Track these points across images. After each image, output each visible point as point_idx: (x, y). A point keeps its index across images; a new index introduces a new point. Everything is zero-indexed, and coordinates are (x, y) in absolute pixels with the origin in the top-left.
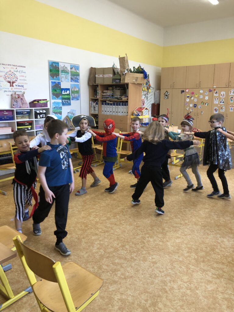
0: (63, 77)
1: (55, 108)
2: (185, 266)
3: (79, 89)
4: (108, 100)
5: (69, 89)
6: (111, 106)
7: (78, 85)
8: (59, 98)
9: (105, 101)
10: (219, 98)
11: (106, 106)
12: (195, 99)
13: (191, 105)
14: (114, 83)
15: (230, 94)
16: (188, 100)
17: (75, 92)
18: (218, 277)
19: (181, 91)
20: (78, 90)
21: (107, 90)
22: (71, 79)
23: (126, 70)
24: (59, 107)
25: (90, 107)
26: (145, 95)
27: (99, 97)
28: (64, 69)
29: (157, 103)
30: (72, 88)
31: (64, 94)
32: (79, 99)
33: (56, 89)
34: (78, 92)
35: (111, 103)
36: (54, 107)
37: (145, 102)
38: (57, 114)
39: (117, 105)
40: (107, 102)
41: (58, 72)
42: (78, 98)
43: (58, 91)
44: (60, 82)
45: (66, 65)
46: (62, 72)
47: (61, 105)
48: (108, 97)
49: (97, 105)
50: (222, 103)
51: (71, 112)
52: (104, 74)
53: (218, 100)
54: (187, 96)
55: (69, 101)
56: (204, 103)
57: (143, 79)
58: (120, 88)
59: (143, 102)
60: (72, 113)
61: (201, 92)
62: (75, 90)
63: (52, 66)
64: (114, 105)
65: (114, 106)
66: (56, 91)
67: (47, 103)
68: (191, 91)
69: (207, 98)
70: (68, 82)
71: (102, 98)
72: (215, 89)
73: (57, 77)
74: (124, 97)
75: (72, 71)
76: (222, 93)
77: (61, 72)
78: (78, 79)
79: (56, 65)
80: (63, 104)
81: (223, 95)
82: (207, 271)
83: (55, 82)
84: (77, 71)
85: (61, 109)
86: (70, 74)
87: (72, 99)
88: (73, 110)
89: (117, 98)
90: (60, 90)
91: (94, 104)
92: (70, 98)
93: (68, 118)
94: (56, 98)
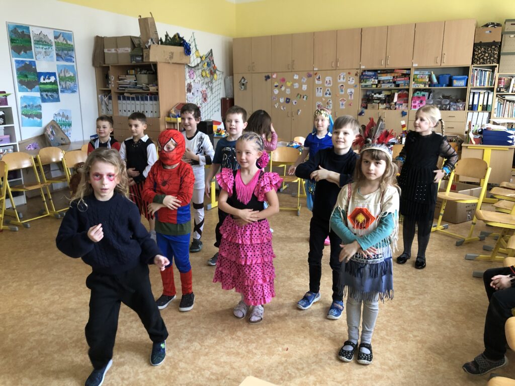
0: (40, 53)
1: (26, 107)
2: (171, 366)
3: (74, 74)
4: (126, 91)
5: (54, 74)
6: (133, 102)
7: (73, 66)
8: (33, 89)
9: (123, 94)
10: (322, 87)
11: (124, 102)
12: (287, 90)
13: (282, 100)
14: (134, 62)
15: (339, 81)
16: (276, 91)
17: (67, 79)
18: (218, 377)
19: (266, 77)
20: (72, 75)
21: (127, 74)
22: (57, 55)
23: (150, 41)
24: (35, 105)
25: (100, 104)
26: (207, 83)
27: (112, 86)
28: (41, 38)
29: (230, 96)
30: (59, 71)
31: (45, 82)
32: (75, 92)
33: (27, 73)
34: (73, 79)
35: (133, 96)
36: (24, 105)
37: (209, 95)
38: (33, 118)
39: (142, 100)
40: (125, 94)
41: (28, 44)
42: (75, 90)
43: (31, 77)
44: (34, 62)
45: (45, 32)
46: (37, 44)
47: (39, 102)
48: (127, 87)
49: (110, 101)
50: (328, 95)
51: (61, 114)
52: (117, 48)
53: (322, 90)
54: (275, 85)
55: (55, 95)
56: (301, 95)
57: (184, 56)
58: (148, 71)
59: (204, 95)
60: (63, 116)
61: (296, 77)
62: (67, 75)
63: (15, 33)
64: (138, 99)
65: (138, 102)
66: (26, 76)
67: (6, 99)
68: (281, 76)
69: (305, 87)
70: (52, 61)
71: (118, 88)
72: (316, 72)
73: (28, 52)
74: (152, 85)
75: (58, 42)
76: (328, 79)
77: (35, 44)
78: (71, 56)
79: (23, 31)
80: (44, 100)
81: (328, 82)
82: (204, 370)
83: (22, 61)
84: (69, 42)
85: (41, 109)
86: (54, 47)
87: (61, 91)
88: (65, 110)
89: (141, 88)
90: (34, 75)
91: (106, 99)
92: (58, 89)
93: (55, 125)
94: (27, 88)
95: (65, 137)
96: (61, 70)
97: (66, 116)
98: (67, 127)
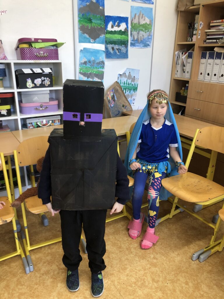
1: (85, 63)
3: (151, 22)
5: (125, 20)
7: (151, 9)
8: (97, 40)
17: (141, 28)
20: (148, 23)
24: (97, 61)
30: (133, 16)
31: (113, 30)
32: (149, 45)
33: (91, 16)
34: (148, 28)
36: (83, 61)
38: (93, 78)
40: (215, 49)
42: (148, 43)
43: (97, 23)
47: (103, 57)
48: (221, 38)
51: (127, 74)
55: (123, 49)
60: (129, 77)
62: (142, 22)
66: (90, 20)
67: (56, 51)
80: (109, 55)
85: (103, 67)
87: (133, 45)
88: (133, 69)
90: (101, 19)
91: (184, 57)
92: (128, 41)
93: (118, 88)
94: (90, 38)
95: (127, 104)
96: (136, 14)
97: (133, 77)
98: (132, 92)
